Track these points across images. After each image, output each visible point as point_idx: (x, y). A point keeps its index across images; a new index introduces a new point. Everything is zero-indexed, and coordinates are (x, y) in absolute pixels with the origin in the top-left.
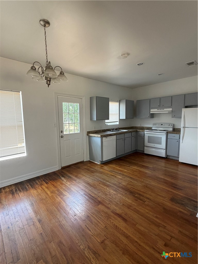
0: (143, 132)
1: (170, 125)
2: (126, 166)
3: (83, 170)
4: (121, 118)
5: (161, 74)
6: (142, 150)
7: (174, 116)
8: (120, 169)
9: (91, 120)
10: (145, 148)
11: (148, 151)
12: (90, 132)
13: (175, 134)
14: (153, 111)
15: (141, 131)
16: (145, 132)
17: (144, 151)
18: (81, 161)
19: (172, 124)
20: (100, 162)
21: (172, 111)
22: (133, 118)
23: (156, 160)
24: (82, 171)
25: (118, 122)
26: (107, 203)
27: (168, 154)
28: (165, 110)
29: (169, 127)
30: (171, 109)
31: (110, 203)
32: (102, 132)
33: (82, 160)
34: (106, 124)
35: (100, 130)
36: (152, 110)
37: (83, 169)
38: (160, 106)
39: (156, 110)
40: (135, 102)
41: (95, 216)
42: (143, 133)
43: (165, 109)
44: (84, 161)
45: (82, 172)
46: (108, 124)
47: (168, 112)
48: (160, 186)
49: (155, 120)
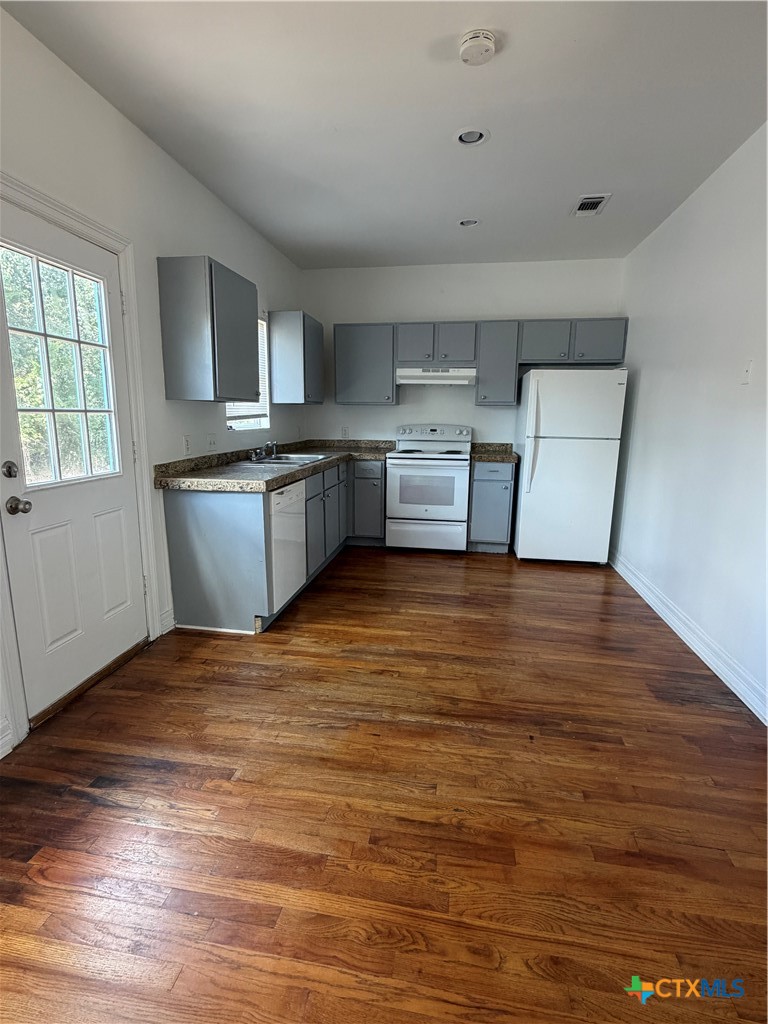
0: (376, 460)
1: (465, 433)
2: (382, 613)
3: (198, 690)
4: (276, 400)
5: (469, 222)
6: (377, 534)
7: (485, 398)
8: (373, 631)
9: (167, 399)
10: (391, 526)
11: (400, 535)
12: (167, 466)
13: (497, 461)
14: (407, 375)
15: (368, 456)
16: (388, 461)
17: (384, 539)
18: (138, 645)
19: (470, 430)
20: (259, 622)
21: (477, 379)
22: (321, 403)
23: (450, 567)
24: (201, 701)
25: (264, 415)
26: (528, 824)
27: (472, 538)
28: (453, 372)
29: (461, 438)
30: (472, 372)
31: (541, 816)
32: (217, 466)
33: (138, 638)
34: (229, 423)
35: (209, 457)
36: (400, 372)
37: (197, 686)
38: (433, 359)
39: (418, 372)
40: (328, 329)
41: (578, 933)
42: (379, 464)
43: (451, 370)
44: (151, 639)
45: (211, 706)
46: (237, 425)
47: (466, 382)
48: (571, 658)
49: (407, 414)
